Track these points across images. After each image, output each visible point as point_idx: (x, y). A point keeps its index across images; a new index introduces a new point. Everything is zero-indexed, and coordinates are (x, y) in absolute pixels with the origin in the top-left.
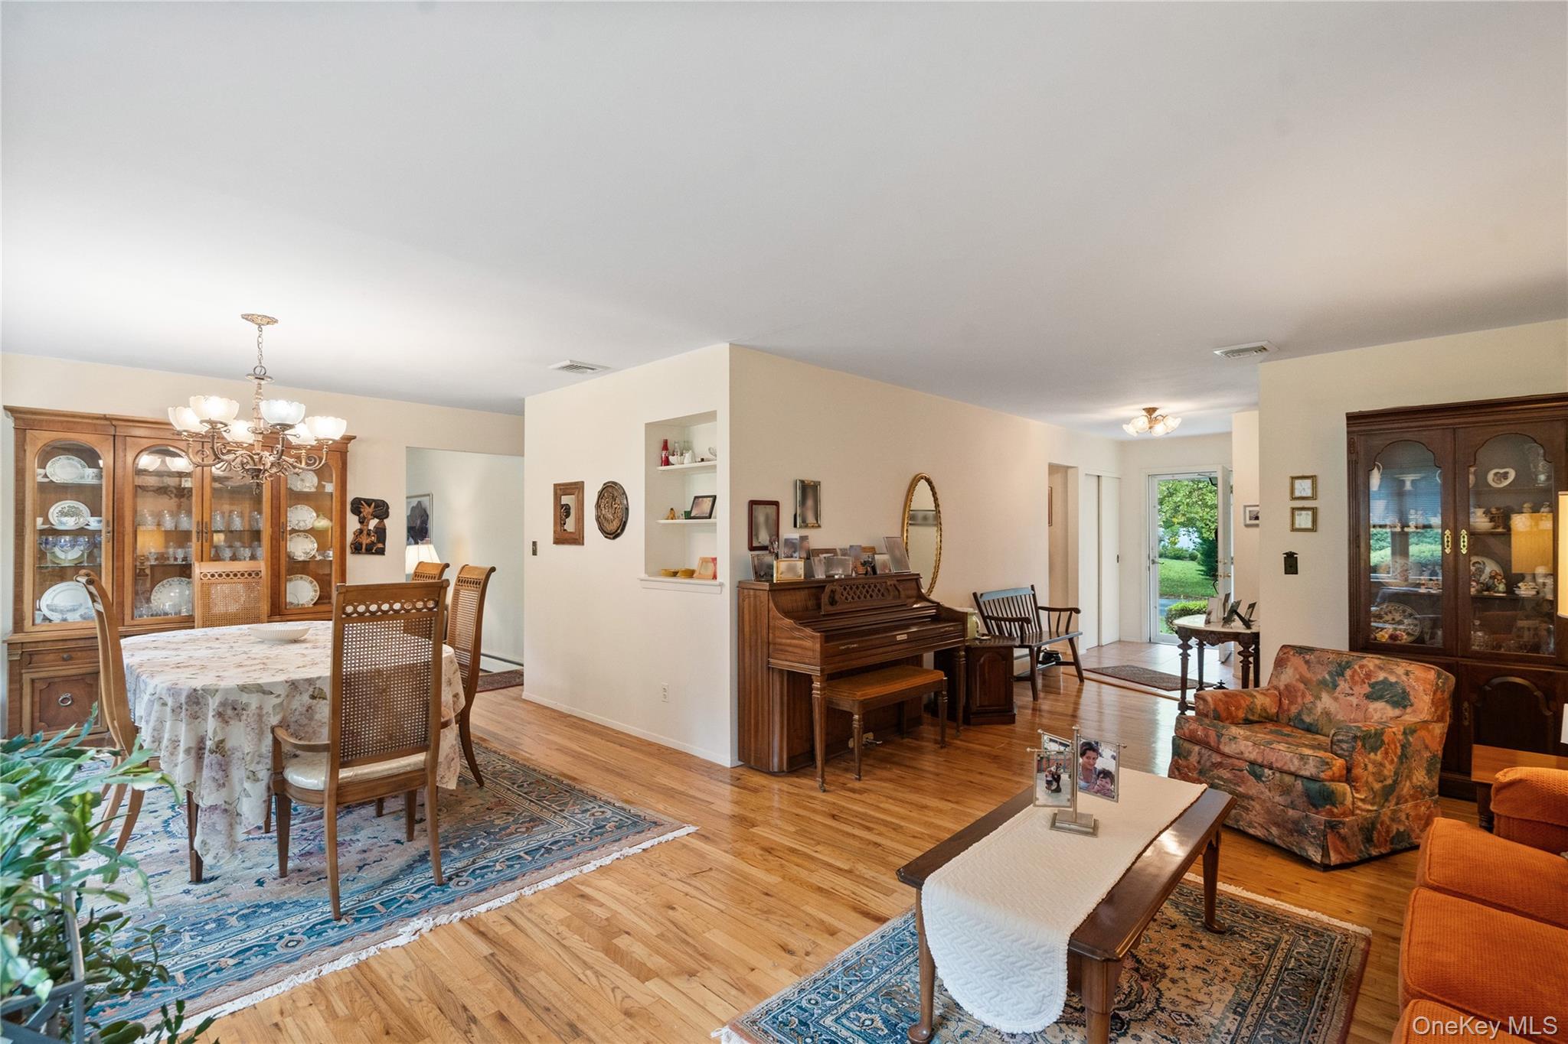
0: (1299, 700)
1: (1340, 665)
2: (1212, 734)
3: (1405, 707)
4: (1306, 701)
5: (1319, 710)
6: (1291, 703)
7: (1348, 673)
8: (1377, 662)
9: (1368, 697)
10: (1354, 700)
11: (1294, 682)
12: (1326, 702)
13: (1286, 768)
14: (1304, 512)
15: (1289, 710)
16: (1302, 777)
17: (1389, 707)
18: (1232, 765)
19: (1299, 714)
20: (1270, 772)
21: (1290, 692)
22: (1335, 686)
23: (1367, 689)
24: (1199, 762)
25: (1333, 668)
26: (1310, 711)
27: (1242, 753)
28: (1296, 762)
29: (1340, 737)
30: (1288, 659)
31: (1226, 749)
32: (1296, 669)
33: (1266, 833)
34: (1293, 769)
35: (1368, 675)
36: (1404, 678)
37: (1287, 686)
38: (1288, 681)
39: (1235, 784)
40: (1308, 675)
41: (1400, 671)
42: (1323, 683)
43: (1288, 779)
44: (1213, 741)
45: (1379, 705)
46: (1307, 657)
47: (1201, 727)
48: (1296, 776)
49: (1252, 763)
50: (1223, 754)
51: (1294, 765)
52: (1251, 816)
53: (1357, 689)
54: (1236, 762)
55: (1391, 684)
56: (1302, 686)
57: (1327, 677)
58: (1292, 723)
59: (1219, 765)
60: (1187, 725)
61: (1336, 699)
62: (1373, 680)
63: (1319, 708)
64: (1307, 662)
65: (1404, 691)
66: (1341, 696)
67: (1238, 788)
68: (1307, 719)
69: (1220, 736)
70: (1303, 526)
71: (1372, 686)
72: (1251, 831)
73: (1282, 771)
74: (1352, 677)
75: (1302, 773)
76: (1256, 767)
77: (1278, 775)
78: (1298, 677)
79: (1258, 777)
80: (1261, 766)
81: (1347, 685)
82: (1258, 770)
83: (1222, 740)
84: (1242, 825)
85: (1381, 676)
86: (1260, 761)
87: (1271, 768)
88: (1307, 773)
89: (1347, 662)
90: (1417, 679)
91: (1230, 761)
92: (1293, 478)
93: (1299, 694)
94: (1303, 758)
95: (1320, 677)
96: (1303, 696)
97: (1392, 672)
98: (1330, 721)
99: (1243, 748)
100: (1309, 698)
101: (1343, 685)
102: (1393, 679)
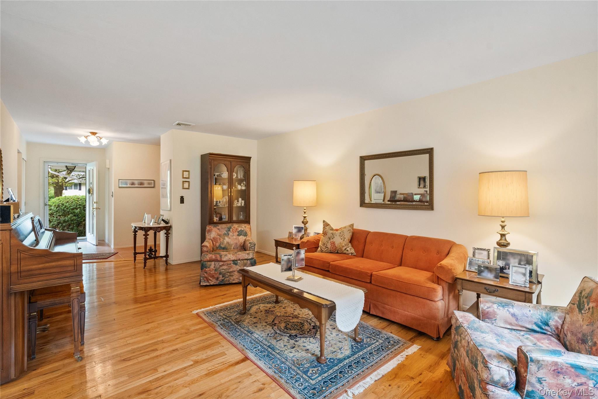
0: (219, 241)
1: (228, 228)
2: (218, 256)
3: (247, 236)
4: (221, 241)
5: (225, 242)
6: (216, 243)
7: (231, 230)
8: (237, 225)
9: (238, 235)
10: (235, 237)
11: (216, 236)
12: (227, 239)
13: (244, 258)
14: (186, 183)
15: (216, 245)
16: (248, 259)
17: (243, 237)
18: (227, 263)
19: (220, 245)
20: (240, 261)
21: (215, 239)
22: (229, 234)
23: (237, 233)
24: (214, 267)
25: (227, 229)
26: (223, 243)
27: (230, 259)
28: (246, 255)
29: (252, 246)
30: (212, 230)
31: (224, 259)
32: (216, 232)
33: (239, 280)
34: (246, 258)
35: (237, 229)
36: (245, 228)
37: (213, 238)
38: (214, 236)
39: (228, 269)
40: (220, 233)
41: (243, 227)
42: (225, 234)
43: (245, 261)
44: (219, 259)
45: (241, 237)
46: (218, 228)
47: (213, 255)
48: (247, 259)
49: (233, 261)
50: (223, 261)
51: (246, 257)
52: (234, 277)
53: (235, 234)
54: (228, 262)
55: (243, 231)
56: (219, 237)
57: (226, 232)
58: (218, 249)
59: (223, 265)
60: (208, 256)
61: (230, 238)
62: (238, 231)
63: (225, 241)
64: (218, 229)
65: (246, 232)
66: (231, 237)
67: (230, 270)
68: (223, 246)
69: (221, 256)
70: (186, 187)
71: (238, 232)
72: (234, 282)
73: (243, 260)
74: (233, 231)
75: (249, 258)
76: (235, 261)
77: (242, 261)
78: (217, 234)
79: (236, 264)
80: (236, 261)
81: (232, 233)
82: (236, 262)
83: (222, 257)
84: (231, 281)
85: (240, 229)
86: (236, 259)
87: (239, 260)
88: (250, 258)
89: (230, 227)
90: (247, 228)
91: (226, 263)
92: (184, 171)
93: (218, 239)
94: (248, 254)
95: (223, 233)
96: (220, 239)
97: (242, 227)
98: (229, 245)
99: (230, 257)
100: (222, 240)
101: (231, 234)
102: (243, 229)
